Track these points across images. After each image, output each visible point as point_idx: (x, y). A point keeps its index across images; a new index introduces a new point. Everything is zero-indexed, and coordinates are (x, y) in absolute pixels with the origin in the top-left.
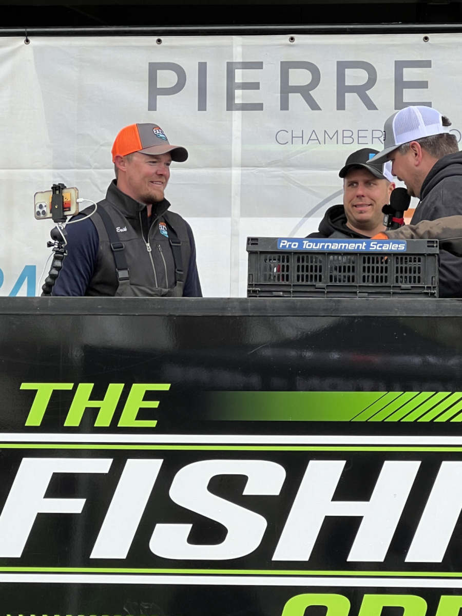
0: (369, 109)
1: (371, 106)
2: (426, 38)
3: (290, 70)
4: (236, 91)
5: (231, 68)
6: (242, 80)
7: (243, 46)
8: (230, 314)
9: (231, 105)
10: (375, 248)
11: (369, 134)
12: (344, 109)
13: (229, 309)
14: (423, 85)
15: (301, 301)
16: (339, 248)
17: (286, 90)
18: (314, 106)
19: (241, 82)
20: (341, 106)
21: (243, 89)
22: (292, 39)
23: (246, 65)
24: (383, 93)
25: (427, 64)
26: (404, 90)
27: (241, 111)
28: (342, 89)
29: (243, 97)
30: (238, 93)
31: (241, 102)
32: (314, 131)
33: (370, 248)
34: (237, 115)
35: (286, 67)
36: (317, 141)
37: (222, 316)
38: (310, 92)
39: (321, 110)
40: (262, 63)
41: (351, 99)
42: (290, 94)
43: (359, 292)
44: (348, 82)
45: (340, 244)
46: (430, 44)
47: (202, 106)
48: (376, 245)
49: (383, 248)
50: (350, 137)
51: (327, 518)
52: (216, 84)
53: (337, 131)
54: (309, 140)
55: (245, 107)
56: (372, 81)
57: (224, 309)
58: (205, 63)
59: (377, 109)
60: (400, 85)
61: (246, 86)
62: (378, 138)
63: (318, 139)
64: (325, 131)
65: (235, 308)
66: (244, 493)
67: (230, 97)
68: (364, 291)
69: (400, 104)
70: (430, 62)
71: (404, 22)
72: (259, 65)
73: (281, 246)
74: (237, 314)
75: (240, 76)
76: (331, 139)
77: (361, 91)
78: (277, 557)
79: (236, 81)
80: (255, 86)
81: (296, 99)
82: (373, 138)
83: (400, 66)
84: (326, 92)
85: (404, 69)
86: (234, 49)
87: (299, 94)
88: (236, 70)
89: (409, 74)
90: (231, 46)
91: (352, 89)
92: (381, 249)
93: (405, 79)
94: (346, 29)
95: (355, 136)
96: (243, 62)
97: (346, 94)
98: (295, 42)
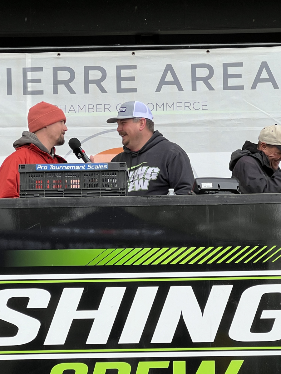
0: (102, 93)
1: (103, 91)
2: (133, 53)
3: (58, 72)
4: (28, 84)
5: (25, 71)
6: (32, 77)
7: (32, 59)
8: (17, 207)
9: (25, 92)
10: (90, 168)
11: (102, 106)
12: (89, 93)
13: (17, 204)
14: (132, 79)
15: (57, 199)
16: (70, 169)
17: (56, 83)
18: (72, 91)
19: (31, 78)
20: (87, 91)
21: (32, 82)
22: (59, 54)
23: (34, 69)
24: (110, 84)
25: (134, 67)
26: (122, 82)
27: (31, 95)
28: (87, 82)
29: (32, 87)
30: (29, 85)
31: (31, 90)
32: (72, 105)
33: (88, 168)
34: (29, 97)
35: (56, 70)
36: (74, 111)
37: (14, 209)
38: (69, 84)
39: (75, 93)
40: (42, 68)
41: (92, 87)
42: (58, 85)
43: (82, 193)
44: (91, 78)
45: (71, 167)
46: (135, 56)
47: (9, 92)
48: (91, 166)
49: (95, 168)
50: (92, 108)
51: (74, 320)
52: (17, 80)
53: (85, 105)
54: (70, 110)
55: (33, 93)
56: (104, 77)
57: (14, 204)
58: (10, 69)
59: (107, 92)
60: (120, 79)
61: (33, 81)
62: (108, 109)
63: (74, 110)
64: (78, 105)
65: (20, 204)
66: (28, 307)
67: (25, 87)
68: (85, 192)
69: (120, 90)
70: (136, 66)
71: (121, 44)
72: (41, 69)
73: (38, 169)
74: (22, 207)
75: (30, 75)
76: (82, 110)
77: (98, 83)
78: (46, 343)
79: (28, 78)
80: (39, 81)
81: (62, 88)
82: (105, 108)
83: (119, 68)
84: (78, 83)
85: (122, 70)
86: (26, 60)
87: (63, 85)
88: (28, 72)
89: (125, 73)
90: (25, 59)
91: (93, 82)
92: (93, 168)
93: (122, 76)
94: (89, 48)
95: (95, 108)
96: (31, 68)
97: (90, 84)
98: (61, 56)
